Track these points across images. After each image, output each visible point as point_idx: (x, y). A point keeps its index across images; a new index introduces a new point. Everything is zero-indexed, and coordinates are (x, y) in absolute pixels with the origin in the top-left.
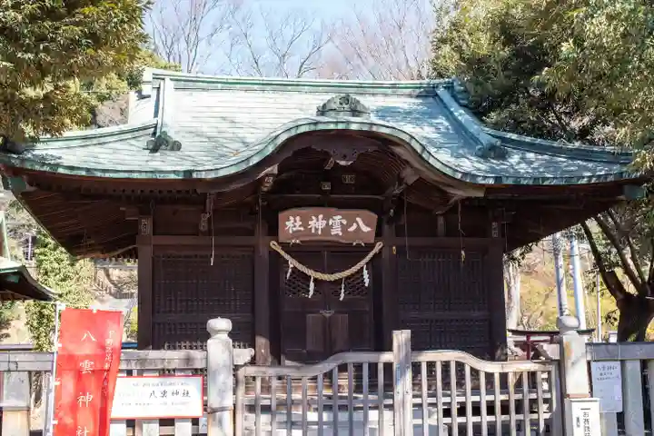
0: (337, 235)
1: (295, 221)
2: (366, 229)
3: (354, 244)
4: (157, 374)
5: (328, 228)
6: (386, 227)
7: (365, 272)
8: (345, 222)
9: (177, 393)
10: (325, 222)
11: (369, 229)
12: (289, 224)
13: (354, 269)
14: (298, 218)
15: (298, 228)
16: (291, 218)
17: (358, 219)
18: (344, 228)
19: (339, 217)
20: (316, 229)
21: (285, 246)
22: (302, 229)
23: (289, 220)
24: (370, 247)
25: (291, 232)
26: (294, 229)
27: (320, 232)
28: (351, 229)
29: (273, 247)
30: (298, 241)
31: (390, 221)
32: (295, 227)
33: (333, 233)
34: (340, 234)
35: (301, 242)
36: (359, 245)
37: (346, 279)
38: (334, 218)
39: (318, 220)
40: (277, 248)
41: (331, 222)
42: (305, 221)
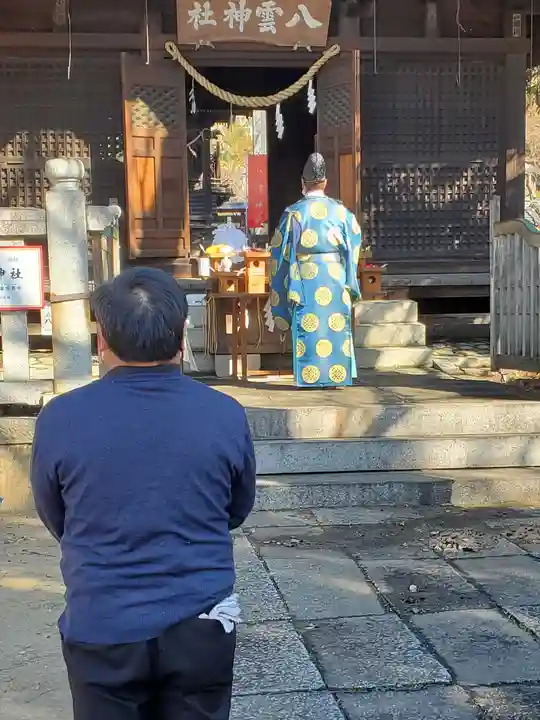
0: (268, 33)
1: (203, 10)
2: (313, 23)
3: (295, 48)
5: (255, 21)
6: (348, 24)
7: (311, 92)
8: (280, 12)
9: (3, 272)
10: (249, 11)
11: (318, 24)
12: (194, 14)
13: (294, 89)
14: (207, 5)
15: (207, 22)
16: (196, 4)
17: (302, 8)
18: (280, 22)
19: (272, 3)
20: (236, 24)
21: (185, 51)
22: (214, 22)
23: (193, 8)
24: (318, 52)
25: (196, 27)
26: (202, 22)
27: (241, 29)
28: (288, 25)
29: (169, 50)
30: (208, 44)
31: (351, 13)
32: (202, 18)
33: (262, 30)
34: (274, 32)
35: (213, 43)
36: (302, 50)
37: (284, 104)
38: (264, 4)
39: (238, 7)
40: (176, 54)
41: (258, 11)
42: (218, 9)
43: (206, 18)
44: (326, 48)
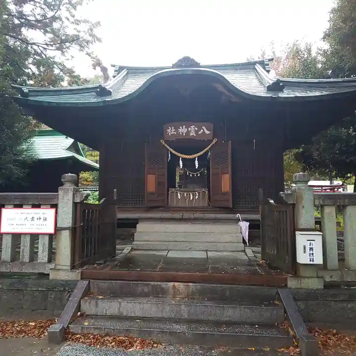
0: (193, 136)
2: (207, 132)
3: (202, 140)
4: (30, 207)
5: (188, 132)
8: (196, 129)
9: (40, 219)
10: (186, 129)
11: (209, 132)
12: (169, 131)
13: (202, 153)
14: (173, 128)
15: (173, 133)
16: (170, 128)
17: (204, 128)
18: (196, 132)
19: (193, 126)
20: (182, 133)
21: (166, 142)
22: (175, 133)
23: (169, 129)
24: (212, 141)
25: (170, 135)
26: (172, 133)
27: (184, 134)
28: (199, 133)
30: (174, 139)
33: (191, 135)
34: (195, 135)
35: (176, 139)
36: (204, 141)
37: (198, 157)
38: (191, 127)
39: (183, 128)
40: (163, 143)
41: (189, 129)
42: (176, 128)
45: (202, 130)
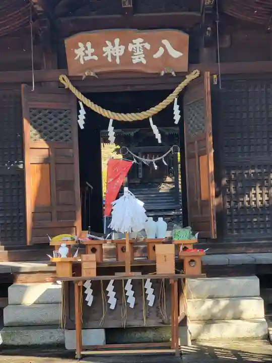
0: (140, 63)
1: (86, 49)
2: (175, 54)
3: (162, 73)
5: (128, 55)
6: (205, 52)
7: (176, 108)
8: (148, 46)
10: (123, 48)
11: (179, 54)
12: (79, 52)
13: (162, 105)
14: (89, 45)
15: (89, 57)
16: (80, 44)
17: (165, 42)
18: (148, 54)
19: (141, 40)
20: (114, 58)
21: (73, 80)
22: (96, 58)
23: (78, 47)
24: (181, 76)
25: (82, 62)
26: (86, 58)
27: (118, 61)
28: (155, 56)
29: (62, 81)
30: (92, 74)
31: (209, 44)
32: (86, 55)
33: (134, 61)
34: (144, 62)
35: (96, 74)
36: (168, 75)
37: (155, 117)
38: (134, 41)
39: (113, 45)
40: (68, 84)
41: (130, 47)
42: (98, 47)
43: (90, 55)
44: (188, 73)
45: (161, 50)
